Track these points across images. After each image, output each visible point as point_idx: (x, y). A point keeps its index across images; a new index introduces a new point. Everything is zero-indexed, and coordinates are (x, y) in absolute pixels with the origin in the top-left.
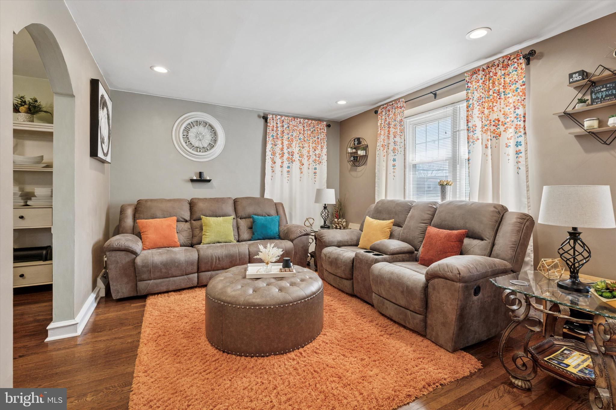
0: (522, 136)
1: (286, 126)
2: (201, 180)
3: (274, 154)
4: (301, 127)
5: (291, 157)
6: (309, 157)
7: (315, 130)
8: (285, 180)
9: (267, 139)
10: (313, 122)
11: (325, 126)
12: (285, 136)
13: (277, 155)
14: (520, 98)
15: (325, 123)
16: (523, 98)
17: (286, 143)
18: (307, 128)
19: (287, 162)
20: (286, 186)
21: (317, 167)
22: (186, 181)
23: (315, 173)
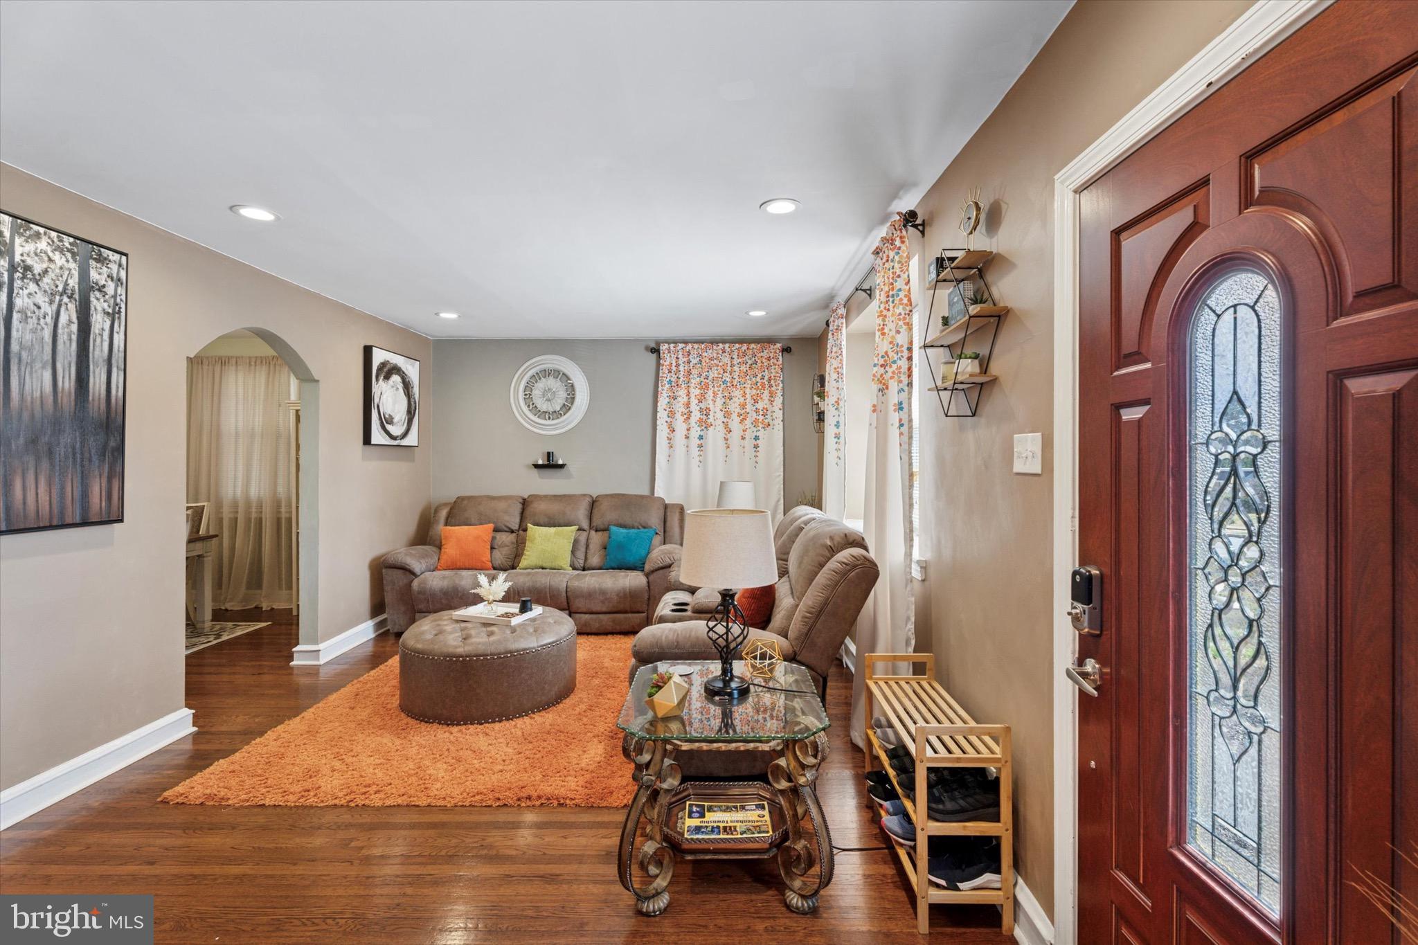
0: (904, 391)
1: (694, 361)
2: (550, 464)
3: (672, 414)
4: (726, 360)
5: (704, 417)
6: (743, 417)
7: (756, 362)
8: (695, 462)
9: (660, 389)
10: (753, 346)
11: (778, 351)
12: (692, 381)
13: (678, 416)
14: (904, 309)
15: (778, 346)
16: (908, 308)
17: (695, 392)
18: (740, 360)
19: (699, 429)
20: (696, 472)
21: (761, 434)
22: (528, 466)
23: (756, 446)
